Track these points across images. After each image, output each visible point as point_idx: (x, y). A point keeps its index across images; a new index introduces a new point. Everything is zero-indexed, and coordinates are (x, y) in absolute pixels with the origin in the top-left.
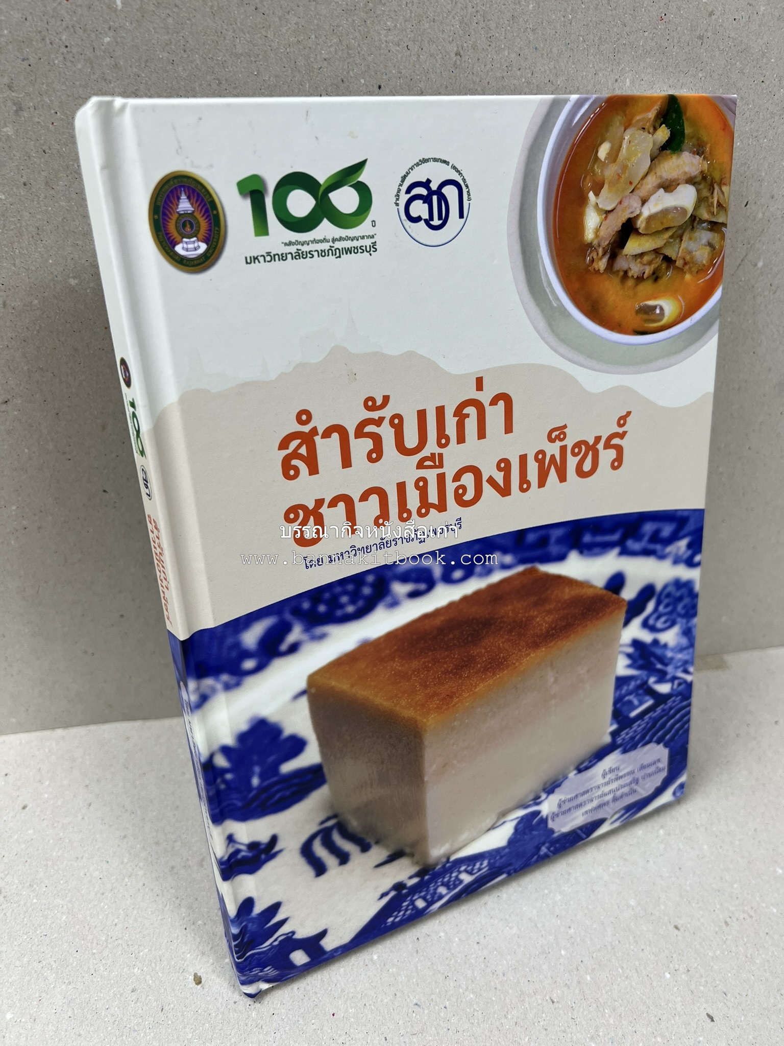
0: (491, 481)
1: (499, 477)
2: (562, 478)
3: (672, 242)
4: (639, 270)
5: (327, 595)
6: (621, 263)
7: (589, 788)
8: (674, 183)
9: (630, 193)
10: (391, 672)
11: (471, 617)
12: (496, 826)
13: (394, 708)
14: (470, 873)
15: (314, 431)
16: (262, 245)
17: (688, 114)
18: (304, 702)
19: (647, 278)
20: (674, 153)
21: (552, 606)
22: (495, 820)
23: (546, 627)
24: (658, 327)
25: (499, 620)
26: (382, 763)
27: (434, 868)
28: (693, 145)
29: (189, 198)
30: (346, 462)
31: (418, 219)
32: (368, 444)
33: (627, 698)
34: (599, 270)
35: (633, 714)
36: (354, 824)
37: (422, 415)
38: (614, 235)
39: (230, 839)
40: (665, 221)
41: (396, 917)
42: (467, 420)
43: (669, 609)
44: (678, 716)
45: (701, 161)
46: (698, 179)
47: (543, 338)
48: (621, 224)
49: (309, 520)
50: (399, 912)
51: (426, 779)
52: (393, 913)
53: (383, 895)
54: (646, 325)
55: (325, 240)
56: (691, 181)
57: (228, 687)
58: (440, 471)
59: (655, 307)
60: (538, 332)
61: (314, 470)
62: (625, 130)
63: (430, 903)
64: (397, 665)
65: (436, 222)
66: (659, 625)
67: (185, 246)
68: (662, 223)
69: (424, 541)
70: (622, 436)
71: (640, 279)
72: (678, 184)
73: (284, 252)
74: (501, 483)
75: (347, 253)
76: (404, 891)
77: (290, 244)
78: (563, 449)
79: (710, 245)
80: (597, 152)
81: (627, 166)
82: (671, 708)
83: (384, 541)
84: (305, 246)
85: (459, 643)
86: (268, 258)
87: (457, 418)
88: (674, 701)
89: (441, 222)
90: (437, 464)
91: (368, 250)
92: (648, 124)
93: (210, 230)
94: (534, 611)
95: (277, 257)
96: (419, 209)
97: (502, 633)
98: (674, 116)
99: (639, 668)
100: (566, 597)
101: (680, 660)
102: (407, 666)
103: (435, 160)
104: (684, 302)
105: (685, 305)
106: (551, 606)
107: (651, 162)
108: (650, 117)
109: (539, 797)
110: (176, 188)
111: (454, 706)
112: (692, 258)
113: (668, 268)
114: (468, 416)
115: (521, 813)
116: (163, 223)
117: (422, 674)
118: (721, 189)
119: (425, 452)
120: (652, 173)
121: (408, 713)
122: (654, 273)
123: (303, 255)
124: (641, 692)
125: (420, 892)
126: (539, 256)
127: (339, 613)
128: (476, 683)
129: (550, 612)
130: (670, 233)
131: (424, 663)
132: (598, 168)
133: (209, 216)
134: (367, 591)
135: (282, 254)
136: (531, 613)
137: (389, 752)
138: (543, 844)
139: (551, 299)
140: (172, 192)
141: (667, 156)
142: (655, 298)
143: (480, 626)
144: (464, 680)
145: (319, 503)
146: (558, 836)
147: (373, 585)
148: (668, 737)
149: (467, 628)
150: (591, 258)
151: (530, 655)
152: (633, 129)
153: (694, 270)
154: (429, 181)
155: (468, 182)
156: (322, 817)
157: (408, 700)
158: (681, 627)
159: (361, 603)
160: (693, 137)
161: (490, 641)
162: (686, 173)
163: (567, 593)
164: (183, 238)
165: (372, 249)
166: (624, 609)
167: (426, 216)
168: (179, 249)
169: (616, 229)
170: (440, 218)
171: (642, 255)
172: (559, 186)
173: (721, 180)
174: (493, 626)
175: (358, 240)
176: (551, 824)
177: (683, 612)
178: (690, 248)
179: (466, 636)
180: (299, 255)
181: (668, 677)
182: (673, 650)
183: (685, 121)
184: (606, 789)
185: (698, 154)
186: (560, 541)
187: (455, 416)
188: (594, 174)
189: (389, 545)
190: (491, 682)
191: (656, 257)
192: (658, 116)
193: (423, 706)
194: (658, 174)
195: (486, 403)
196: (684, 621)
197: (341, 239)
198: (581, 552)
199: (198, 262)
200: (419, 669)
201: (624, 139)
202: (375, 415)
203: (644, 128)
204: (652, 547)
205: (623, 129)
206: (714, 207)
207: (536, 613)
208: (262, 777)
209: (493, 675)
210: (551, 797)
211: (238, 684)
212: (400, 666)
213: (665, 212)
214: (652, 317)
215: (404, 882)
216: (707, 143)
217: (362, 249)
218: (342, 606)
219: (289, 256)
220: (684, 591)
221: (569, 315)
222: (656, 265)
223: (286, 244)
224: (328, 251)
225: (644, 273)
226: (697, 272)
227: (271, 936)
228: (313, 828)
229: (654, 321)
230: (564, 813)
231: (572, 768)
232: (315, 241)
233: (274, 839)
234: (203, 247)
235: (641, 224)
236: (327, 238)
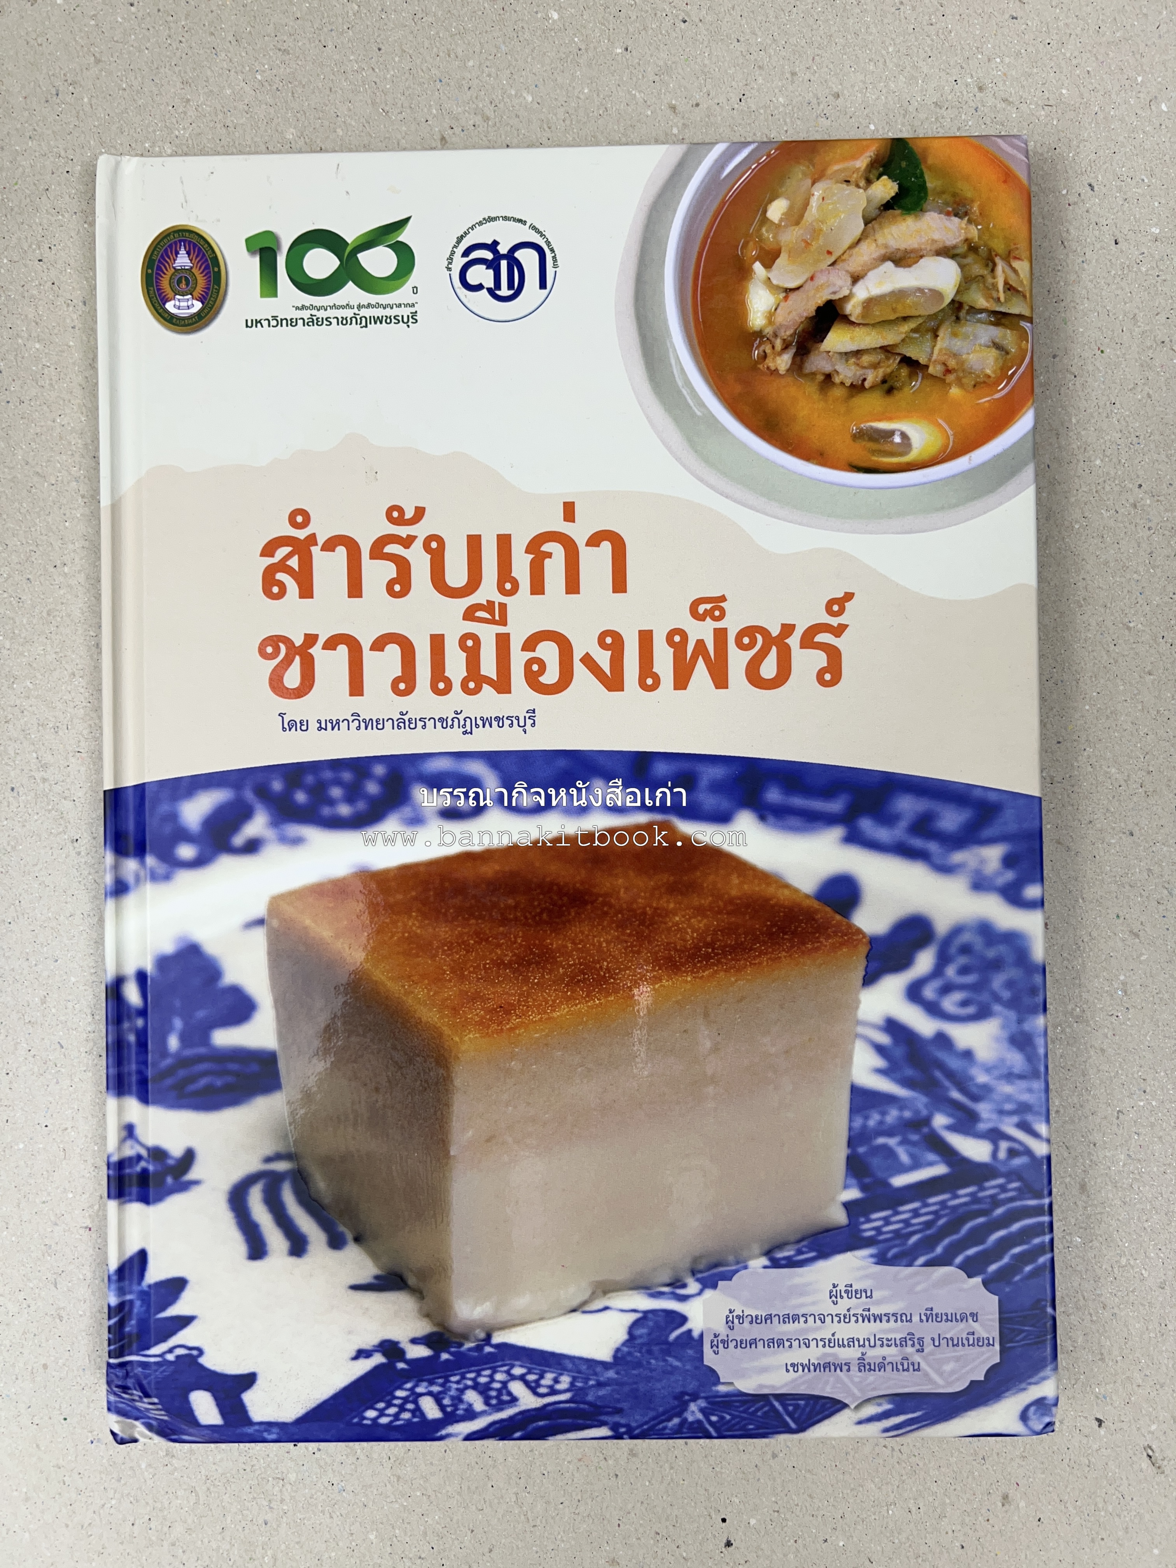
0: (588, 661)
1: (603, 659)
2: (720, 680)
3: (916, 338)
4: (855, 374)
5: (310, 779)
6: (818, 363)
7: (800, 1312)
8: (912, 255)
9: (830, 266)
10: (403, 933)
11: (548, 879)
12: (587, 1308)
13: (405, 998)
14: (533, 1388)
15: (312, 539)
16: (268, 307)
17: (930, 161)
18: (259, 936)
19: (871, 388)
20: (909, 214)
21: (706, 901)
22: (586, 1296)
23: (693, 938)
24: (900, 464)
25: (601, 899)
26: (377, 1090)
27: (461, 1345)
28: (947, 204)
29: (188, 253)
30: (355, 589)
31: (480, 287)
32: (390, 570)
33: (881, 1140)
34: (776, 370)
35: (899, 1181)
36: (321, 1184)
37: (474, 543)
38: (802, 322)
39: (129, 1131)
40: (900, 307)
41: (382, 1413)
42: (547, 561)
43: (970, 979)
44: (1016, 1227)
45: (964, 226)
46: (963, 249)
47: (678, 459)
48: (815, 308)
49: (292, 661)
50: (389, 1405)
51: (452, 1153)
52: (378, 1402)
53: (362, 1354)
54: (875, 458)
55: (348, 306)
56: (945, 252)
57: (154, 877)
58: (501, 629)
59: (892, 433)
60: (669, 448)
61: (306, 592)
62: (813, 183)
63: (450, 1418)
64: (414, 924)
65: (504, 291)
66: (949, 1003)
67: (177, 303)
68: (894, 310)
69: (471, 733)
70: (839, 630)
71: (857, 388)
72: (922, 257)
73: (294, 317)
74: (607, 668)
75: (375, 323)
76: (401, 1365)
77: (303, 307)
78: (720, 635)
79: (997, 346)
80: (765, 211)
81: (821, 230)
82: (995, 1202)
83: (406, 718)
84: (322, 311)
85: (526, 918)
86: (274, 323)
87: (531, 556)
88: (1003, 1188)
89: (511, 292)
90: (497, 618)
91: (405, 320)
92: (855, 175)
93: (208, 288)
94: (668, 902)
95: (284, 322)
96: (480, 275)
97: (605, 923)
98: (904, 164)
99: (906, 1083)
100: (734, 892)
101: (1008, 1098)
102: (430, 930)
103: (506, 218)
104: (951, 429)
105: (955, 435)
106: (703, 902)
107: (866, 224)
108: (857, 166)
109: (684, 1286)
110: (175, 243)
111: (511, 1029)
112: (962, 363)
113: (912, 376)
114: (549, 555)
115: (645, 1303)
116: (157, 278)
117: (457, 953)
118: (1011, 266)
119: (479, 597)
120: (868, 241)
121: (429, 1015)
122: (884, 381)
123: (318, 322)
124: (915, 1137)
125: (431, 1383)
126: (669, 345)
127: (326, 811)
128: (554, 1001)
129: (700, 911)
130: (912, 325)
131: (461, 935)
132: (767, 231)
133: (210, 272)
134: (372, 788)
135: (291, 319)
136: (663, 903)
137: (390, 1074)
138: (695, 1397)
139: (692, 404)
140: (170, 246)
141: (894, 217)
142: (890, 419)
143: (565, 899)
144: (533, 988)
145: (310, 640)
146: (727, 1395)
147: (383, 782)
148: (993, 1268)
149: (541, 897)
150: (762, 353)
151: (661, 980)
152: (829, 181)
153: (968, 381)
154: (496, 243)
155: (554, 245)
156: (269, 1151)
157: (429, 991)
158: (1003, 1027)
159: (361, 805)
160: (943, 192)
161: (582, 932)
162: (934, 241)
163: (735, 887)
164: (176, 294)
165: (411, 320)
166: (863, 950)
167: (490, 283)
168: (169, 306)
169: (805, 314)
170: (510, 286)
171: (858, 353)
172: (700, 254)
173: (1010, 252)
174: (589, 907)
175: (392, 308)
176: (709, 1358)
177: (1006, 995)
178: (955, 349)
179: (538, 910)
180: (313, 321)
181: (982, 1126)
182: (988, 1070)
183: (925, 170)
184: (844, 1331)
185: (956, 215)
186: (716, 787)
187: (527, 552)
188: (761, 240)
189: (412, 726)
190: (582, 1007)
191: (888, 358)
192: (872, 165)
193: (455, 1010)
194: (881, 241)
195: (581, 541)
196: (1012, 1015)
197: (369, 306)
198: (762, 818)
199: (190, 321)
200: (452, 944)
201: (813, 195)
202: (403, 531)
203: (847, 181)
204: (918, 843)
205: (809, 182)
206: (998, 291)
207: (672, 906)
208: (184, 1039)
209: (587, 996)
210: (709, 1293)
211: (167, 877)
212: (418, 927)
213: (899, 295)
214: (887, 447)
215: (402, 1345)
216: (972, 201)
217: (397, 320)
218: (332, 802)
219: (300, 322)
220: (1002, 949)
221: (724, 431)
222: (889, 370)
223: (297, 308)
224: (351, 319)
225: (865, 380)
226: (975, 386)
227: (164, 1339)
228: (252, 1164)
229: (892, 454)
230: (740, 1344)
231: (756, 1249)
232: (334, 307)
233: (189, 1157)
234: (198, 305)
235: (852, 309)
236: (351, 304)
